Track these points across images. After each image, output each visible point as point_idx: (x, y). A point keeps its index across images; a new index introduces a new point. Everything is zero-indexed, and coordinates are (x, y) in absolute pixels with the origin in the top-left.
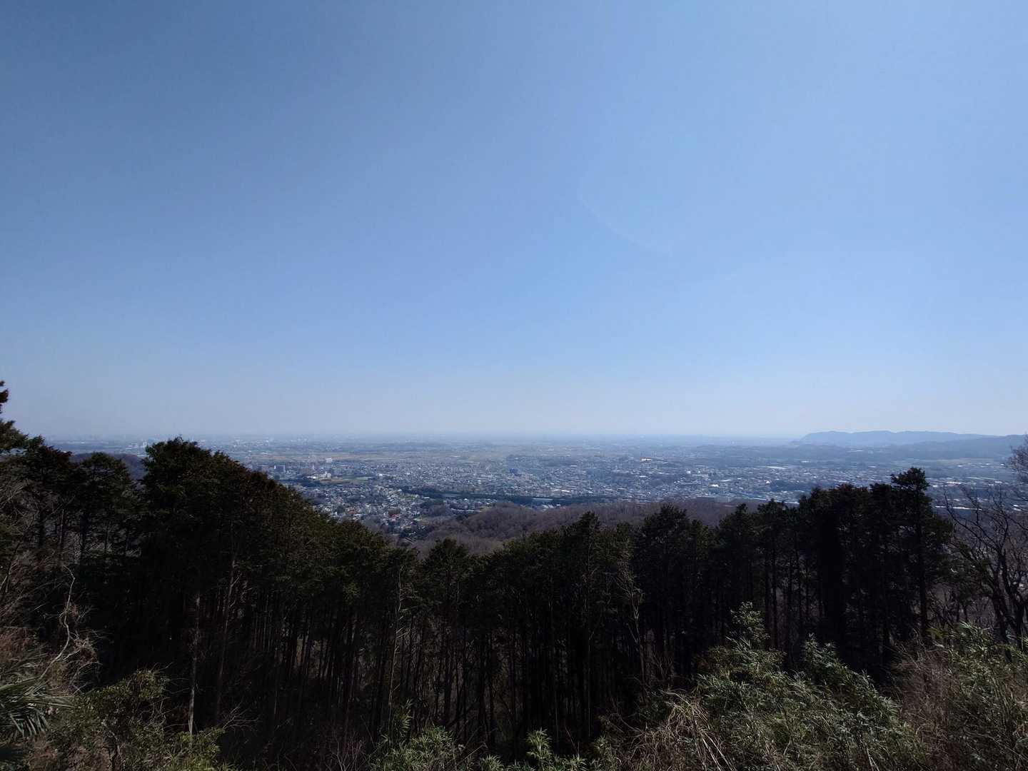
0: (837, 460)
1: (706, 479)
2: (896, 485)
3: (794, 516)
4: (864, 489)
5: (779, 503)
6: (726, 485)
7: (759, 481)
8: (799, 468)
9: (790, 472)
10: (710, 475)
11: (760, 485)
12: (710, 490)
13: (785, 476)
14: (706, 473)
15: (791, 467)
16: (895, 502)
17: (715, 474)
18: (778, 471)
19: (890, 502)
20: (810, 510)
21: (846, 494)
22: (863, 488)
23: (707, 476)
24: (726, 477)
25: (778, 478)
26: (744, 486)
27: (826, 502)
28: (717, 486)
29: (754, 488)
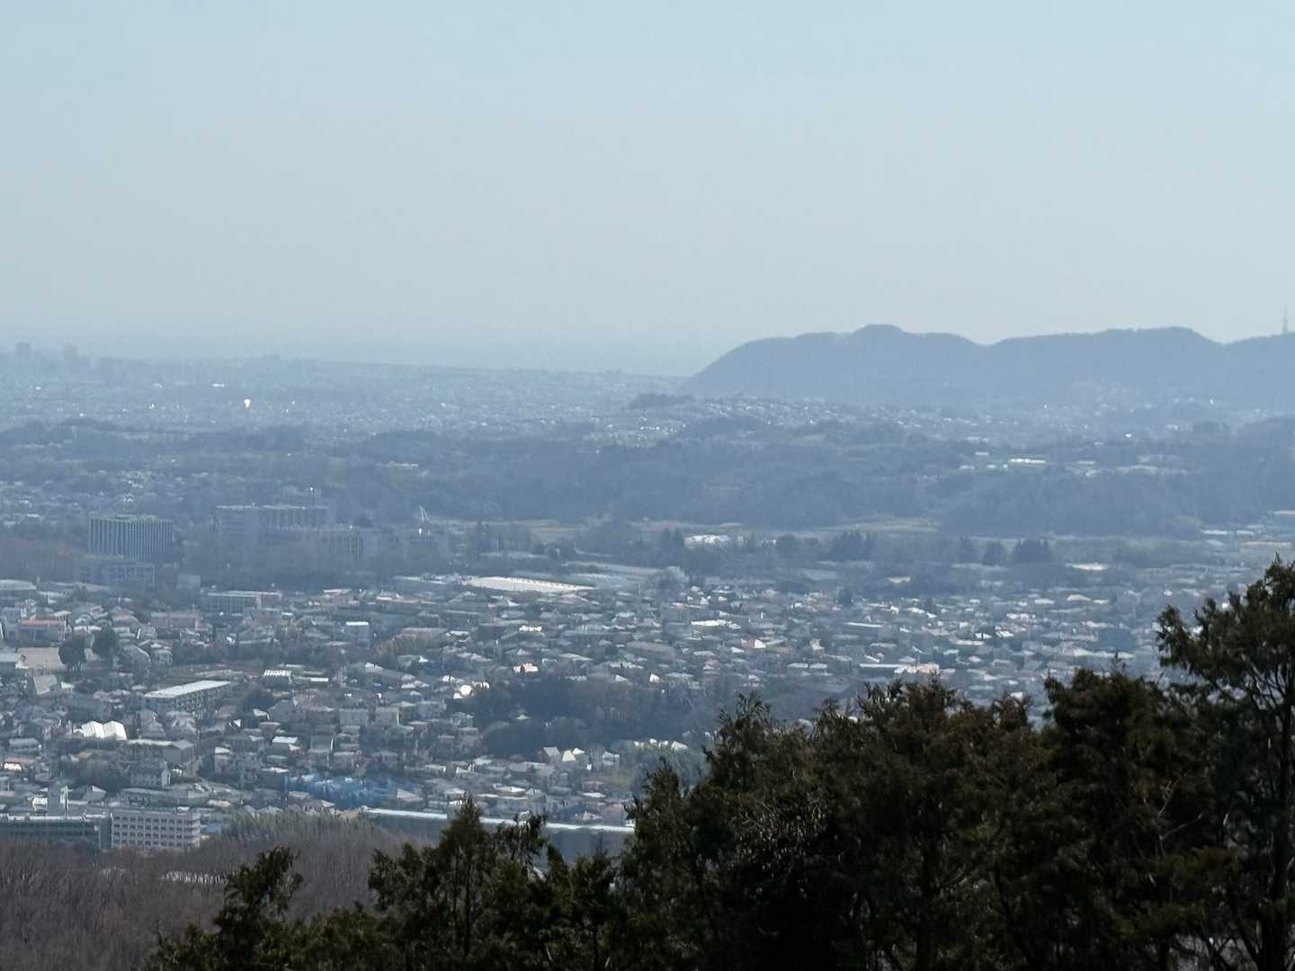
0: (893, 528)
1: (43, 686)
2: (1184, 676)
3: (598, 919)
4: (1015, 716)
5: (510, 834)
6: (186, 722)
7: (410, 684)
8: (666, 585)
9: (608, 612)
10: (72, 649)
11: (408, 716)
12: (65, 770)
13: (579, 644)
14: (40, 639)
15: (619, 578)
16: (1167, 790)
17: (106, 642)
18: (532, 607)
19: (1144, 788)
20: (698, 873)
21: (910, 747)
22: (1006, 706)
23: (50, 658)
24: (187, 661)
25: (535, 657)
26: (305, 728)
27: (792, 808)
28: (118, 730)
29: (369, 740)
